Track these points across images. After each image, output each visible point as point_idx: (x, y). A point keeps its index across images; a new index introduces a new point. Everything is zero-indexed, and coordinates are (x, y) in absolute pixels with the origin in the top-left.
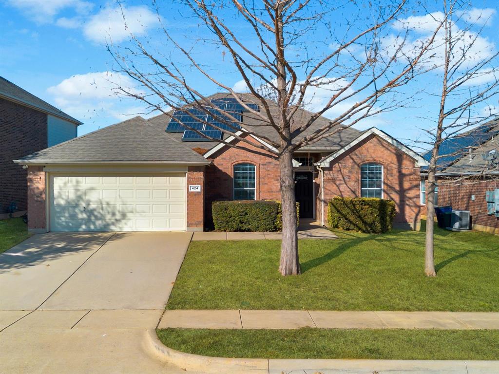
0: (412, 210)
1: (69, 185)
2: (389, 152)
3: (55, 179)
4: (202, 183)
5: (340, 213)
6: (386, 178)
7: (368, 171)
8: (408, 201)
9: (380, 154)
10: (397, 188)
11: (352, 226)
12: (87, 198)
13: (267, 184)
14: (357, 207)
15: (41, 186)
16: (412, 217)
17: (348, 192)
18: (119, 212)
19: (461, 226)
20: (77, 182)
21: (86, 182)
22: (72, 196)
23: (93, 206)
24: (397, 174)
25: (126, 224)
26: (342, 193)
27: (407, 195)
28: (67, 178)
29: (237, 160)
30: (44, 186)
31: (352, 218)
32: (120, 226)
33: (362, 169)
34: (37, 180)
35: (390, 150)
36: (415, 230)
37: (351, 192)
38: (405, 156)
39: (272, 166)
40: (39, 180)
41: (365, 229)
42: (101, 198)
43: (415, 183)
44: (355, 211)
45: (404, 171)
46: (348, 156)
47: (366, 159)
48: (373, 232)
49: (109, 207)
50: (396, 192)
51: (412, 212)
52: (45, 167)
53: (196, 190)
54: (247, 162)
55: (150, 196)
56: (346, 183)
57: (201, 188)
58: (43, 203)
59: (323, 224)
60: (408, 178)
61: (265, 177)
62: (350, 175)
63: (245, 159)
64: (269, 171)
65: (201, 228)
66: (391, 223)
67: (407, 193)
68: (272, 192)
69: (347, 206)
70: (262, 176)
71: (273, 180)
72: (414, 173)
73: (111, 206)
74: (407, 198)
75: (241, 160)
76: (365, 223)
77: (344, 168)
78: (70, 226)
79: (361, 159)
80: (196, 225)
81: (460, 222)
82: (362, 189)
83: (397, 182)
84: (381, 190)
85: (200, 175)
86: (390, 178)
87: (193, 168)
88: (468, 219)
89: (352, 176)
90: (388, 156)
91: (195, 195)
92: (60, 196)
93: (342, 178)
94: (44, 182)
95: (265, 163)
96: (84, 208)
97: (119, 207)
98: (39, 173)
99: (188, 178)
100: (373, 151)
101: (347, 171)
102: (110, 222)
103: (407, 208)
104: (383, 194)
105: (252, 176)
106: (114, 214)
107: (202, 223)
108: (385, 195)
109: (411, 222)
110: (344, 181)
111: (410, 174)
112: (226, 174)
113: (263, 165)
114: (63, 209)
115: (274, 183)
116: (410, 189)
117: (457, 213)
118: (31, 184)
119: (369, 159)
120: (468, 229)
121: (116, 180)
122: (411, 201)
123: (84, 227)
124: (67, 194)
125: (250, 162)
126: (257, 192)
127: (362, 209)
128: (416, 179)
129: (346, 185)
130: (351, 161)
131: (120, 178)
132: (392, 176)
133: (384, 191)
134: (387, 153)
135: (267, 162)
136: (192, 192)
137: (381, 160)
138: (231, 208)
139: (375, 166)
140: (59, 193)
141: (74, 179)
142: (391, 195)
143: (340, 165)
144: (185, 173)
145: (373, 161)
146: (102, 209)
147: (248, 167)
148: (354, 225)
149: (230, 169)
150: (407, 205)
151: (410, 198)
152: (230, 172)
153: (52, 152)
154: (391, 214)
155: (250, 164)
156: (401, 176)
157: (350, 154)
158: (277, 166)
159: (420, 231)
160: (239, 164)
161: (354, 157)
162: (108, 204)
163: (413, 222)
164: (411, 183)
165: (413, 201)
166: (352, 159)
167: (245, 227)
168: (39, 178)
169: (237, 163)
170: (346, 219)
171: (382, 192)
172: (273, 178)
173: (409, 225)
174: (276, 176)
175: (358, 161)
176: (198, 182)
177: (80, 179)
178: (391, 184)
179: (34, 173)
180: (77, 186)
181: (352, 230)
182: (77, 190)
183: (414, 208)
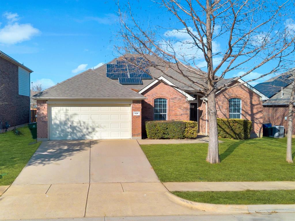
0: (258, 126)
1: (62, 112)
2: (245, 91)
3: (52, 108)
4: (141, 110)
5: (221, 128)
6: (243, 106)
7: (233, 103)
8: (256, 120)
9: (240, 93)
10: (250, 113)
11: (227, 136)
12: (72, 119)
13: (174, 111)
14: (231, 124)
15: (45, 112)
16: (258, 130)
17: (222, 115)
18: (91, 127)
19: (279, 135)
20: (67, 110)
21: (72, 110)
22: (63, 118)
23: (75, 124)
24: (250, 105)
25: (95, 134)
26: (218, 116)
27: (255, 117)
28: (60, 107)
29: (157, 96)
30: (47, 113)
31: (228, 130)
32: (92, 136)
33: (230, 101)
34: (42, 109)
35: (245, 90)
36: (259, 137)
37: (223, 115)
38: (254, 94)
39: (177, 99)
40: (44, 109)
41: (235, 137)
42: (80, 120)
43: (260, 110)
44: (230, 127)
45: (254, 103)
46: (222, 94)
47: (232, 96)
48: (239, 139)
49: (85, 125)
50: (249, 115)
51: (258, 127)
52: (47, 100)
53: (137, 115)
54: (162, 97)
55: (109, 118)
56: (220, 110)
57: (140, 113)
58: (46, 123)
59: (207, 135)
60: (256, 107)
61: (173, 106)
62: (223, 105)
63: (161, 95)
64: (175, 102)
65: (140, 137)
66: (250, 133)
67: (255, 116)
68: (177, 115)
69: (225, 124)
70: (171, 106)
71: (178, 108)
72: (260, 104)
73: (86, 124)
74: (255, 119)
75: (159, 96)
76: (235, 133)
77: (219, 101)
78: (61, 136)
79: (229, 96)
80: (138, 135)
81: (279, 132)
82: (230, 113)
83: (250, 109)
84: (240, 114)
85: (140, 106)
86: (246, 107)
87: (136, 102)
88: (283, 131)
89: (224, 106)
90: (245, 94)
91: (137, 117)
92: (56, 118)
93: (218, 107)
94: (47, 110)
95: (173, 98)
96: (70, 125)
97: (91, 124)
98: (43, 105)
99: (133, 107)
100: (236, 91)
101: (221, 103)
102: (85, 133)
103: (255, 124)
104: (241, 116)
105: (165, 106)
106: (87, 129)
107: (141, 134)
108: (243, 117)
109: (257, 133)
110: (220, 109)
111: (257, 105)
112: (149, 105)
113: (172, 99)
114: (58, 126)
115: (178, 110)
116: (257, 113)
117: (277, 127)
118: (39, 111)
119: (233, 96)
120: (283, 136)
121: (89, 108)
122: (257, 120)
123: (70, 137)
124: (59, 117)
125: (164, 97)
126: (168, 115)
127: (234, 125)
128: (260, 108)
129: (221, 111)
130: (223, 97)
131: (92, 107)
132: (247, 106)
133: (242, 114)
134: (244, 92)
135: (174, 98)
136: (135, 116)
137: (241, 96)
138: (158, 126)
139: (237, 100)
140: (55, 116)
141: (64, 108)
142: (247, 117)
143: (217, 99)
144: (130, 105)
145: (236, 97)
146: (81, 126)
147: (163, 100)
148: (229, 134)
149: (152, 102)
150: (255, 122)
151: (257, 119)
152: (152, 103)
153: (50, 92)
154: (250, 128)
155: (164, 99)
156: (252, 106)
157: (223, 93)
158: (180, 100)
159: (263, 138)
160: (157, 99)
161: (225, 94)
162: (84, 123)
163: (259, 133)
164: (257, 110)
165: (259, 121)
166: (224, 96)
167: (166, 136)
168: (43, 107)
169: (157, 98)
170: (224, 131)
171: (241, 115)
172: (177, 107)
173: (256, 134)
174: (179, 106)
175: (227, 97)
176: (138, 110)
177: (68, 108)
178: (246, 110)
179: (40, 104)
180: (66, 112)
181: (227, 138)
182: (66, 115)
183: (259, 125)
